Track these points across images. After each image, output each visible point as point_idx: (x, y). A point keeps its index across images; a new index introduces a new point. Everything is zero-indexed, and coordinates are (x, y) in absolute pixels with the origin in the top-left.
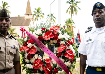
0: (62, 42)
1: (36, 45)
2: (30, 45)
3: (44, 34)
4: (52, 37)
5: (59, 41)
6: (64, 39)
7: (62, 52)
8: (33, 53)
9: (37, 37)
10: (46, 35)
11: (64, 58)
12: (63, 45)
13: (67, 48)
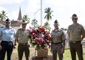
0: (46, 33)
1: (36, 34)
2: (34, 34)
3: (39, 29)
4: (42, 31)
5: (45, 32)
6: (47, 32)
7: (46, 37)
8: (35, 37)
9: (36, 31)
10: (40, 30)
11: (47, 39)
12: (46, 34)
13: (48, 35)
